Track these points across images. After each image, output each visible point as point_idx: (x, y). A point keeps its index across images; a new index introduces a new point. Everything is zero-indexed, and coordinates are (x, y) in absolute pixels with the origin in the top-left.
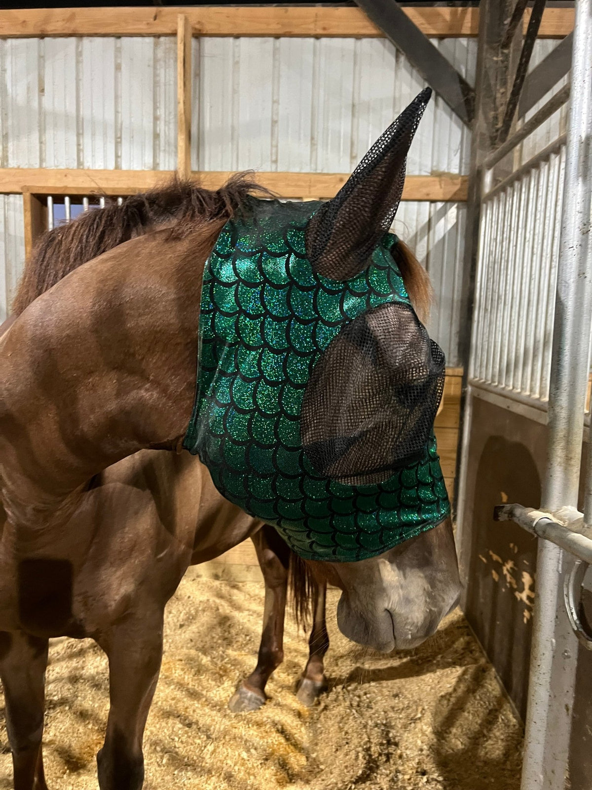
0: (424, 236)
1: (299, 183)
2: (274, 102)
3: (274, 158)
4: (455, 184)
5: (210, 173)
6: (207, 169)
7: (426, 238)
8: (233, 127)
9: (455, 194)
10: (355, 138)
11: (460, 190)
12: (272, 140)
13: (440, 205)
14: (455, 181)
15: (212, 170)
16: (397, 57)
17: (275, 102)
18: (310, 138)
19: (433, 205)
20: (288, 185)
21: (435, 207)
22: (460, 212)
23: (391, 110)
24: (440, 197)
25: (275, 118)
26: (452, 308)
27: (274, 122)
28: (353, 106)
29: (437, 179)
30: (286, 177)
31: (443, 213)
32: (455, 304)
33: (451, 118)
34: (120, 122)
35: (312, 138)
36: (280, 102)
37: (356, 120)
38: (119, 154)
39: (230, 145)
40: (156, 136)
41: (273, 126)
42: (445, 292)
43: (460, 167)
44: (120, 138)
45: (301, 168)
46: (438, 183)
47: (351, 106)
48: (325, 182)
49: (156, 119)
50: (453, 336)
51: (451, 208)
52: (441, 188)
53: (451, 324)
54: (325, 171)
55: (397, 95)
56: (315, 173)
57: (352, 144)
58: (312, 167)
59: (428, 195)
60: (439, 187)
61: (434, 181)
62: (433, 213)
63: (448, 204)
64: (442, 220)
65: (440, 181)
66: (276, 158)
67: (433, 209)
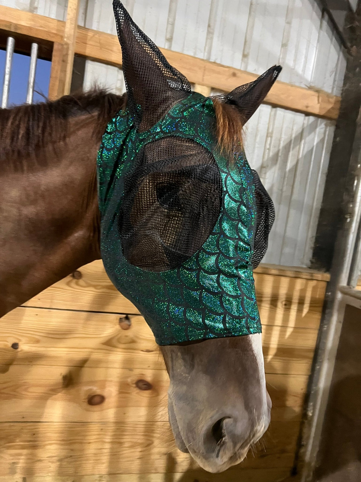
0: (297, 145)
1: (194, 68)
3: (168, 36)
4: (329, 102)
7: (298, 147)
9: (329, 111)
10: (248, 37)
11: (332, 108)
12: (169, 16)
13: (312, 119)
14: (331, 100)
18: (207, 25)
19: (307, 118)
21: (309, 119)
22: (328, 129)
23: (284, 19)
24: (316, 111)
26: (311, 216)
28: (251, 4)
29: (316, 94)
30: (180, 57)
31: (313, 128)
32: (314, 211)
35: (209, 26)
42: (307, 199)
43: (333, 88)
45: (195, 53)
46: (316, 98)
47: (249, 5)
48: (219, 73)
50: (308, 240)
51: (321, 123)
52: (319, 103)
53: (308, 228)
54: (218, 62)
55: (290, 7)
56: (208, 61)
57: (245, 42)
58: (206, 54)
59: (307, 107)
60: (317, 102)
61: (314, 95)
62: (305, 125)
63: (320, 120)
64: (313, 133)
65: (318, 97)
66: (171, 36)
67: (306, 122)
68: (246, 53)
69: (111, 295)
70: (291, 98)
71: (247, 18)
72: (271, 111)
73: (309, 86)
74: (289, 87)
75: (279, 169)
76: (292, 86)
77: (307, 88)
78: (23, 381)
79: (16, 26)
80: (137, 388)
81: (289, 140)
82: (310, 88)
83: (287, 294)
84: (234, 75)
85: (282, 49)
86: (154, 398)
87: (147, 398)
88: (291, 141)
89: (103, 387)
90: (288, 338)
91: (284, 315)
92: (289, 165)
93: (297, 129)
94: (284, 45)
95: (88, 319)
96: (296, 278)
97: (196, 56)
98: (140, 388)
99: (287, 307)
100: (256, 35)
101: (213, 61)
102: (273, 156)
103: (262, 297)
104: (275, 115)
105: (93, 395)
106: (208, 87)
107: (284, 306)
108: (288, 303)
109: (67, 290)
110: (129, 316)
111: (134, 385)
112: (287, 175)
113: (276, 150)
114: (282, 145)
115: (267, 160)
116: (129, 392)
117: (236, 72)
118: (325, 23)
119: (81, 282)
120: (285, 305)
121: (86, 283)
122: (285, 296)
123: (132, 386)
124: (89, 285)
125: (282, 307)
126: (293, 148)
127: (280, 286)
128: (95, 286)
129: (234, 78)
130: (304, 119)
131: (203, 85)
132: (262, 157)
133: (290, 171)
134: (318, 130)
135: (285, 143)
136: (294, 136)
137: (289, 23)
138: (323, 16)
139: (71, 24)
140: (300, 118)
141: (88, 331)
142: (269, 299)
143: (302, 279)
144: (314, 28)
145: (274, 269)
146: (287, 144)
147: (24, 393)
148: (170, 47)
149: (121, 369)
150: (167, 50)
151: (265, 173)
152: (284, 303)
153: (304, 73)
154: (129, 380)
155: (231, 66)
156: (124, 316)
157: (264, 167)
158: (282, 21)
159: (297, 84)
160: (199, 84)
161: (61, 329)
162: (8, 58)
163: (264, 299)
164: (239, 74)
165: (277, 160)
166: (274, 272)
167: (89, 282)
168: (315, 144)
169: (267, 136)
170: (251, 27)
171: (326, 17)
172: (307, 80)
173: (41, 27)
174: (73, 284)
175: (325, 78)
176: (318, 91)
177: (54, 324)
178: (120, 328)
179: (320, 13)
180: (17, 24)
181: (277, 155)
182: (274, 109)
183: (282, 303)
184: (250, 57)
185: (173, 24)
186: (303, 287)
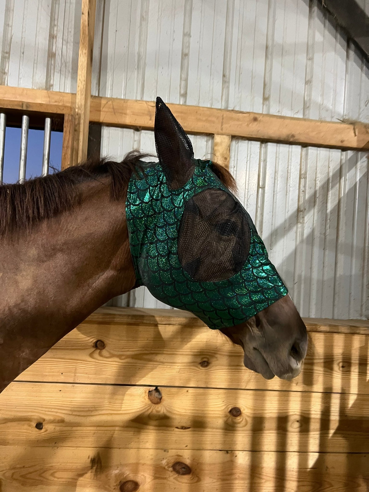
0: (337, 183)
1: (210, 119)
2: (185, 35)
3: (182, 92)
4: (368, 133)
5: (111, 99)
6: (108, 95)
7: (338, 185)
8: (139, 56)
10: (267, 80)
12: (182, 73)
13: (350, 153)
14: (368, 130)
15: (114, 97)
16: (310, 7)
17: (187, 35)
18: (222, 75)
19: (344, 153)
20: (199, 120)
21: (346, 155)
23: (305, 55)
24: (354, 144)
25: (186, 51)
27: (185, 55)
28: (267, 47)
29: (352, 127)
30: (196, 111)
31: (353, 163)
33: (362, 69)
34: (9, 36)
35: (224, 76)
36: (192, 34)
37: (269, 62)
38: (6, 71)
39: (136, 73)
40: (51, 55)
41: (182, 58)
44: (9, 53)
45: (212, 104)
46: (352, 131)
47: (265, 48)
48: (238, 120)
49: (52, 37)
51: (361, 158)
52: (355, 135)
54: (237, 109)
55: (310, 43)
56: (226, 110)
57: (265, 85)
58: (223, 103)
59: (342, 142)
60: (353, 134)
61: (348, 128)
62: (344, 161)
63: (360, 153)
64: (354, 169)
65: (354, 129)
66: (185, 92)
67: (344, 157)
68: (267, 96)
69: (136, 366)
70: (322, 134)
71: (264, 61)
72: (302, 150)
73: (342, 119)
74: (319, 124)
75: (318, 212)
76: (322, 122)
77: (341, 122)
78: (50, 465)
79: (28, 104)
80: (174, 473)
81: (327, 179)
82: (343, 121)
83: (343, 354)
84: (255, 119)
85: (306, 86)
86: (195, 484)
87: (187, 484)
88: (328, 180)
89: (136, 471)
90: (352, 407)
91: (343, 379)
92: (330, 206)
93: (334, 167)
94: (308, 82)
95: (114, 394)
96: (354, 334)
97: (213, 107)
98: (178, 472)
99: (345, 369)
100: (276, 77)
101: (231, 109)
102: (310, 198)
103: (313, 359)
104: (307, 154)
105: (124, 481)
106: (228, 135)
107: (341, 369)
108: (347, 364)
109: (90, 362)
110: (158, 388)
111: (171, 469)
112: (329, 217)
113: (312, 191)
114: (319, 184)
115: (304, 203)
116: (165, 477)
117: (257, 116)
118: (352, 53)
119: (104, 352)
120: (343, 367)
121: (110, 353)
122: (341, 356)
123: (168, 470)
124: (112, 356)
125: (339, 369)
126: (332, 187)
127: (335, 344)
128: (119, 356)
129: (256, 123)
130: (342, 155)
131: (222, 134)
132: (297, 201)
133: (331, 212)
134: (359, 164)
135: (322, 183)
136: (331, 174)
137: (311, 59)
138: (348, 46)
139: (82, 95)
140: (336, 154)
141: (115, 407)
142: (322, 361)
143: (360, 335)
144: (340, 59)
145: (325, 325)
146: (325, 183)
147: (51, 478)
148: (185, 102)
149: (154, 450)
150: (182, 105)
151: (303, 217)
152: (341, 364)
153: (335, 107)
154: (164, 462)
155: (251, 111)
156: (154, 388)
157: (301, 211)
158: (302, 58)
159: (328, 119)
160: (218, 134)
161: (87, 405)
162: (24, 135)
163: (315, 361)
164: (260, 118)
165: (315, 202)
166: (323, 328)
167: (112, 351)
168: (358, 180)
169: (300, 178)
170: (268, 70)
171: (352, 46)
172: (339, 114)
173: (56, 102)
174: (96, 355)
175: (360, 108)
176: (353, 123)
177: (79, 400)
178: (150, 402)
179: (345, 44)
180: (28, 102)
181: (314, 196)
182: (305, 149)
183: (338, 364)
184: (271, 99)
185: (186, 80)
186: (364, 344)
